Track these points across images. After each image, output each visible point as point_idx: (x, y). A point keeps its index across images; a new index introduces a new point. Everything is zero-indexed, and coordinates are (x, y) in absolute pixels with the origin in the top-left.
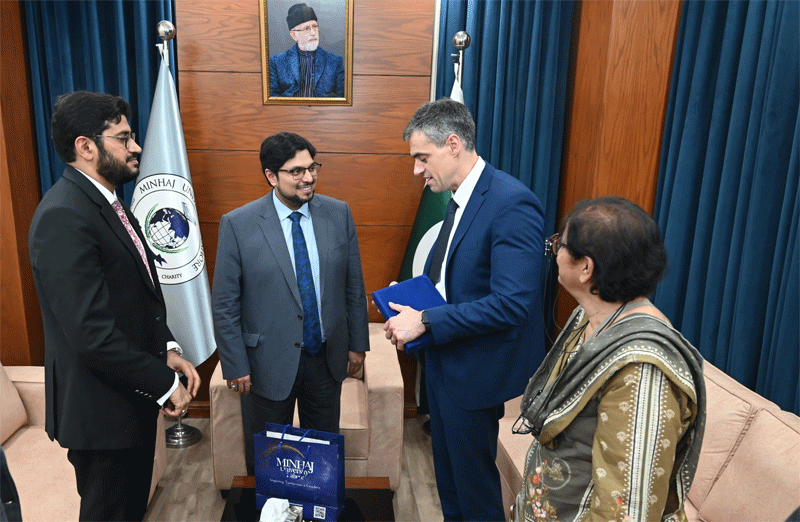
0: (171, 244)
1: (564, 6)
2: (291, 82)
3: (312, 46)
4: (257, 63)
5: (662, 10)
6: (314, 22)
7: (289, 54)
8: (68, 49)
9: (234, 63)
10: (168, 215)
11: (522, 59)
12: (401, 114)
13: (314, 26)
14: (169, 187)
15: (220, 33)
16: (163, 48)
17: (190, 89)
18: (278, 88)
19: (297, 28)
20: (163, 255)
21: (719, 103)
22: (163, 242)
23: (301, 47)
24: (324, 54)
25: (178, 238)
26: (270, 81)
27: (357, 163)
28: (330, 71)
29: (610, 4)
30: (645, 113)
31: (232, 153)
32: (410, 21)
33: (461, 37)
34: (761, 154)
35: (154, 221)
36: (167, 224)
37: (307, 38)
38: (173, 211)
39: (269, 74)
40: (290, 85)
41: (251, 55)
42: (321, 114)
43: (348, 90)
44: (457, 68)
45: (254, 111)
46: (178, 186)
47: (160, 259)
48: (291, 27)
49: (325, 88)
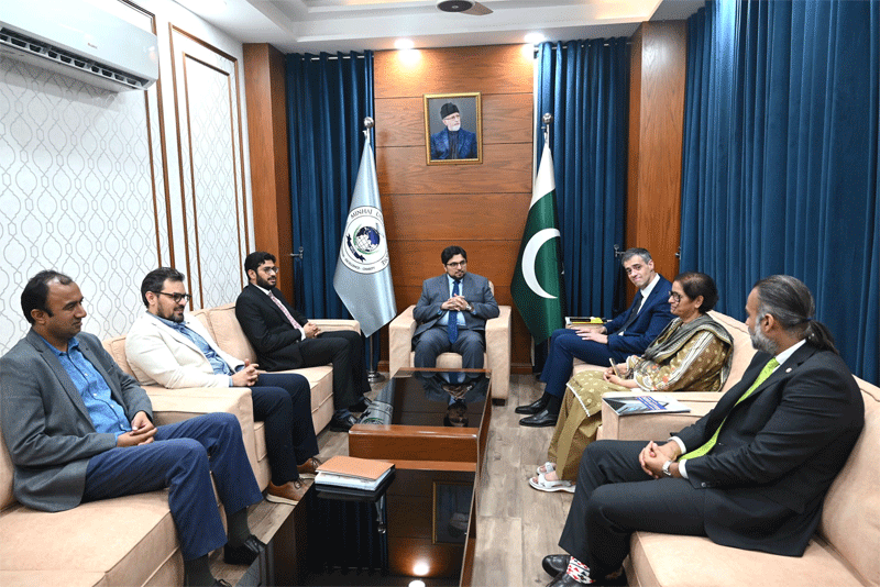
0: (369, 249)
2: (443, 150)
3: (456, 128)
4: (422, 140)
6: (457, 114)
7: (442, 133)
8: (312, 138)
9: (409, 141)
10: (367, 231)
12: (514, 167)
13: (457, 116)
14: (368, 214)
15: (401, 124)
16: (367, 133)
17: (383, 158)
18: (436, 155)
19: (447, 118)
20: (364, 256)
22: (364, 248)
23: (450, 129)
24: (464, 132)
25: (373, 246)
26: (431, 150)
27: (486, 200)
28: (468, 142)
31: (407, 196)
32: (519, 109)
33: (547, 117)
35: (359, 235)
36: (367, 237)
37: (453, 123)
38: (370, 228)
39: (430, 146)
40: (443, 153)
41: (419, 136)
42: (463, 169)
43: (479, 154)
44: (547, 136)
45: (420, 169)
46: (374, 214)
47: (362, 258)
48: (443, 117)
49: (464, 153)
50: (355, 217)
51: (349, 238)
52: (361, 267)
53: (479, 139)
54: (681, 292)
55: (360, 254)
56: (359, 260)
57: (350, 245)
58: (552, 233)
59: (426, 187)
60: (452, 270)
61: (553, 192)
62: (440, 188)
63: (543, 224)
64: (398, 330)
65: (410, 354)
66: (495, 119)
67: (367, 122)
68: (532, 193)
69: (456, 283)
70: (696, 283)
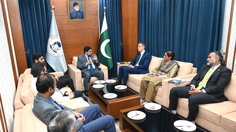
1: (119, 1)
2: (74, 17)
3: (78, 10)
4: (67, 13)
6: (78, 6)
7: (74, 12)
9: (62, 13)
11: (113, 11)
12: (94, 22)
14: (56, 38)
15: (60, 8)
18: (72, 18)
20: (57, 51)
21: (147, 17)
22: (56, 49)
23: (76, 10)
24: (80, 11)
25: (59, 47)
26: (70, 17)
27: (87, 31)
28: (81, 14)
29: (128, 1)
30: (135, 19)
32: (94, 5)
33: (105, 8)
34: (155, 24)
35: (54, 44)
36: (57, 45)
37: (77, 8)
38: (58, 42)
39: (70, 15)
42: (80, 22)
44: (105, 13)
45: (67, 23)
47: (56, 52)
48: (74, 6)
49: (80, 18)
50: (52, 39)
51: (51, 46)
52: (56, 55)
54: (166, 55)
55: (55, 51)
56: (55, 53)
57: (51, 48)
58: (108, 40)
59: (69, 28)
60: (89, 53)
61: (108, 29)
62: (73, 28)
63: (106, 38)
64: (78, 73)
65: (81, 79)
66: (88, 8)
67: (53, 8)
68: (99, 29)
69: (88, 57)
70: (170, 53)
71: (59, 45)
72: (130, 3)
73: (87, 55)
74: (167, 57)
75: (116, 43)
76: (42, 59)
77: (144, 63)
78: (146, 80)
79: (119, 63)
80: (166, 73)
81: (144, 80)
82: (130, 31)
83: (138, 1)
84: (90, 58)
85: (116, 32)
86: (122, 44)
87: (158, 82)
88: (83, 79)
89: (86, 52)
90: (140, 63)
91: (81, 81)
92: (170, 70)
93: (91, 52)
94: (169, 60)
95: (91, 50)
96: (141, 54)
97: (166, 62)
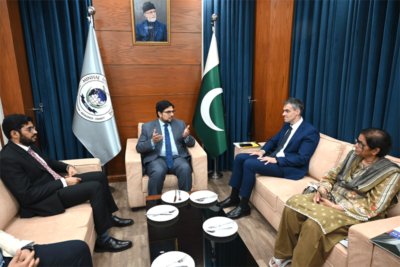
0: (99, 104)
2: (145, 35)
3: (153, 20)
4: (129, 27)
5: (288, 6)
6: (154, 10)
7: (144, 23)
9: (120, 27)
10: (97, 92)
11: (236, 26)
12: (191, 48)
13: (154, 11)
14: (96, 79)
15: (113, 14)
16: (90, 19)
17: (100, 38)
18: (139, 38)
19: (147, 12)
20: (96, 109)
21: (314, 39)
22: (95, 104)
23: (149, 20)
24: (159, 23)
25: (102, 102)
26: (136, 35)
27: (174, 69)
28: (161, 30)
29: (270, 2)
30: (284, 45)
31: (121, 66)
32: (192, 10)
33: (214, 16)
35: (90, 94)
36: (97, 96)
37: (151, 17)
38: (99, 90)
39: (135, 32)
40: (144, 37)
41: (127, 24)
42: (158, 48)
43: (169, 38)
44: (214, 29)
45: (129, 48)
46: (101, 79)
47: (94, 111)
48: (144, 12)
49: (159, 37)
50: (86, 82)
51: (83, 97)
52: (94, 118)
53: (168, 28)
54: (364, 142)
55: (92, 108)
56: (92, 113)
57: (84, 102)
58: (218, 91)
59: (134, 60)
61: (219, 65)
62: (143, 61)
63: (213, 86)
64: (132, 164)
65: (142, 180)
66: (178, 16)
67: (90, 10)
68: (201, 65)
69: (166, 126)
70: (376, 138)
71: (103, 97)
72: (275, 7)
73: (163, 121)
74: (367, 148)
75: (239, 98)
76: (29, 129)
77: (300, 151)
78: (299, 211)
79: (237, 144)
80: (363, 194)
81: (291, 207)
82: (271, 72)
83: (294, 1)
84: (169, 128)
85: (239, 73)
86: (252, 99)
87: (334, 226)
88: (146, 179)
89: (159, 112)
90: (289, 150)
91: (142, 184)
92: (374, 188)
93: (172, 114)
94: (371, 156)
95: (170, 109)
96: (292, 127)
97: (361, 161)
